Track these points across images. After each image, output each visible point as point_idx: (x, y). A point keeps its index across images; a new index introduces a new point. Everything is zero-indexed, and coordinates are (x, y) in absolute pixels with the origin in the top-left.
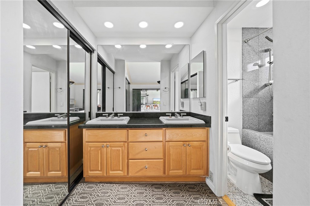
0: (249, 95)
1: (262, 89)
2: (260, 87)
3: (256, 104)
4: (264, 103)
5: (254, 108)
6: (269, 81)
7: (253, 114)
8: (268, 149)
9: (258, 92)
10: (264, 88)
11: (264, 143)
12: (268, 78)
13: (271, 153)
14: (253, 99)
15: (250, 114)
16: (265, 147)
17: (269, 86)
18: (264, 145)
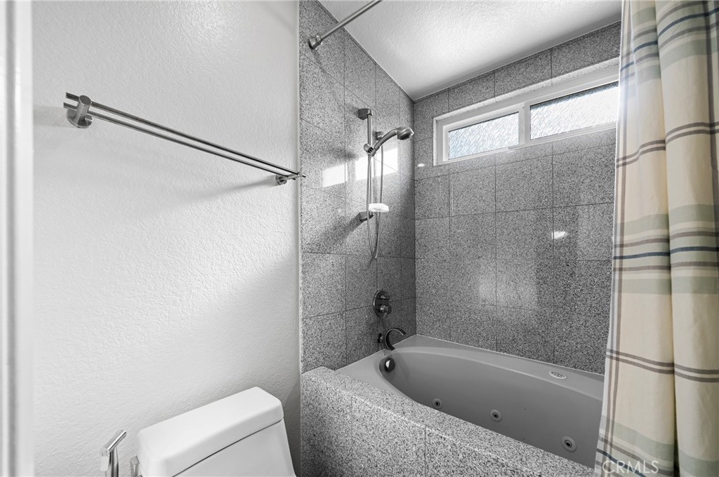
0: (322, 244)
1: (354, 228)
2: (348, 221)
3: (339, 277)
4: (358, 271)
5: (334, 290)
6: (368, 206)
7: (333, 311)
8: (373, 452)
9: (344, 237)
10: (357, 225)
11: (363, 430)
12: (365, 196)
13: (383, 468)
14: (331, 259)
15: (325, 312)
16: (366, 447)
17: (366, 219)
18: (365, 438)
